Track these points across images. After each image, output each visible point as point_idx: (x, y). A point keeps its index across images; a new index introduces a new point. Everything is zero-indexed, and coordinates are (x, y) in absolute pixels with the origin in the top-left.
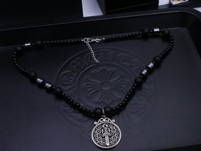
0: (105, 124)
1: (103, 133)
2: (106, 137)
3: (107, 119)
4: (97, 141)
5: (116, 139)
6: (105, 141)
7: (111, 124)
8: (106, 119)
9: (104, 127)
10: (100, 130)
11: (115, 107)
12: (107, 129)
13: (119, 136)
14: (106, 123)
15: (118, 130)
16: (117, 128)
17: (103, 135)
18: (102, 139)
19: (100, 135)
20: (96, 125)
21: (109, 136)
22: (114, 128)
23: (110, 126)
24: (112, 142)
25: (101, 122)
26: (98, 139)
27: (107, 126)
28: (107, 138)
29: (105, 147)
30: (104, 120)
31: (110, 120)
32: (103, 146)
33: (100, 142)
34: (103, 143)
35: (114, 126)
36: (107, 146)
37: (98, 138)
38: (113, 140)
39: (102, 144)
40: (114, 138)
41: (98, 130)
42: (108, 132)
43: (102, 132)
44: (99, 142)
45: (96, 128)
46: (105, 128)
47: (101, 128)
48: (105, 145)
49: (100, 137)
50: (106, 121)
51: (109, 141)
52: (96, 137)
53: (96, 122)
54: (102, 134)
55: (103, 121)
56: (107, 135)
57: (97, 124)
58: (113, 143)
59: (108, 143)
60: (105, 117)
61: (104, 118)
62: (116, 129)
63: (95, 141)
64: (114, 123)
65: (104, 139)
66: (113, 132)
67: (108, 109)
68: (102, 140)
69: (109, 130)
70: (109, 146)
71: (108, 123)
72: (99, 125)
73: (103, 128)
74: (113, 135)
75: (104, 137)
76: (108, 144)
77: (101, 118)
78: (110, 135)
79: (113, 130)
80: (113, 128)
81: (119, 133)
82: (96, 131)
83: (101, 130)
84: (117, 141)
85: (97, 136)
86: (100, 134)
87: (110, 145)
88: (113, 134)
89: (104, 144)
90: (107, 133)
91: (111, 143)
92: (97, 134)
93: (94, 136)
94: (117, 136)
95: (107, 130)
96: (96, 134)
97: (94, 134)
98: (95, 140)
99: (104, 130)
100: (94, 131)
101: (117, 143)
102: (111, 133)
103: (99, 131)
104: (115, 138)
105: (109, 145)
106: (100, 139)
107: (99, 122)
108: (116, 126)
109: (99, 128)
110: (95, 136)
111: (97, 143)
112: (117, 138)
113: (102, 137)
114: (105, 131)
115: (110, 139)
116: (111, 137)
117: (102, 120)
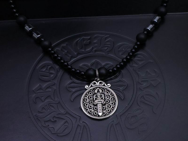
0: (98, 89)
1: (95, 99)
2: (98, 105)
3: (101, 83)
4: (87, 110)
5: (111, 108)
6: (97, 110)
7: (106, 89)
8: (99, 83)
9: (97, 92)
10: (91, 95)
11: (112, 69)
12: (100, 95)
13: (115, 104)
14: (100, 88)
15: (114, 96)
16: (113, 95)
17: (95, 103)
18: (94, 107)
19: (91, 102)
20: (87, 89)
21: (102, 104)
22: (110, 94)
23: (104, 92)
24: (106, 111)
25: (93, 86)
26: (88, 107)
27: (101, 91)
28: (100, 106)
29: (97, 117)
30: (98, 84)
31: (104, 84)
32: (94, 115)
33: (91, 111)
34: (94, 112)
35: (109, 92)
36: (99, 116)
37: (89, 105)
38: (107, 109)
39: (93, 114)
40: (108, 106)
41: (89, 96)
42: (102, 98)
43: (93, 99)
44: (89, 110)
45: (87, 93)
46: (98, 94)
47: (92, 93)
48: (97, 115)
49: (91, 105)
50: (99, 85)
51: (103, 110)
52: (87, 105)
53: (87, 86)
54: (94, 101)
55: (96, 85)
56: (100, 102)
57: (89, 88)
58: (107, 113)
59: (100, 112)
60: (99, 81)
61: (97, 81)
62: (111, 96)
63: (85, 109)
64: (109, 87)
65: (96, 107)
66: (108, 99)
67: (103, 71)
68: (93, 109)
69: (103, 97)
70: (101, 116)
71: (102, 87)
72: (91, 89)
73: (95, 94)
74: (107, 103)
75: (96, 105)
76: (100, 114)
77: (94, 81)
78: (103, 102)
79: (108, 97)
80: (108, 94)
81: (115, 101)
82: (86, 96)
83: (93, 96)
84: (112, 111)
85: (87, 103)
86: (91, 100)
87: (104, 115)
88: (107, 101)
89: (96, 113)
90: (100, 100)
91: (104, 113)
92: (88, 101)
93: (83, 102)
94: (112, 104)
95: (101, 97)
96: (86, 100)
97: (84, 100)
98: (84, 107)
99: (97, 96)
100: (84, 97)
101: (112, 113)
102: (105, 100)
103: (91, 97)
104: (110, 106)
105: (102, 114)
106: (91, 106)
107: (91, 85)
108: (111, 92)
109: (90, 94)
110: (85, 103)
111: (87, 111)
112: (113, 107)
113: (93, 104)
114: (98, 98)
115: (104, 108)
116: (105, 104)
117: (95, 83)
